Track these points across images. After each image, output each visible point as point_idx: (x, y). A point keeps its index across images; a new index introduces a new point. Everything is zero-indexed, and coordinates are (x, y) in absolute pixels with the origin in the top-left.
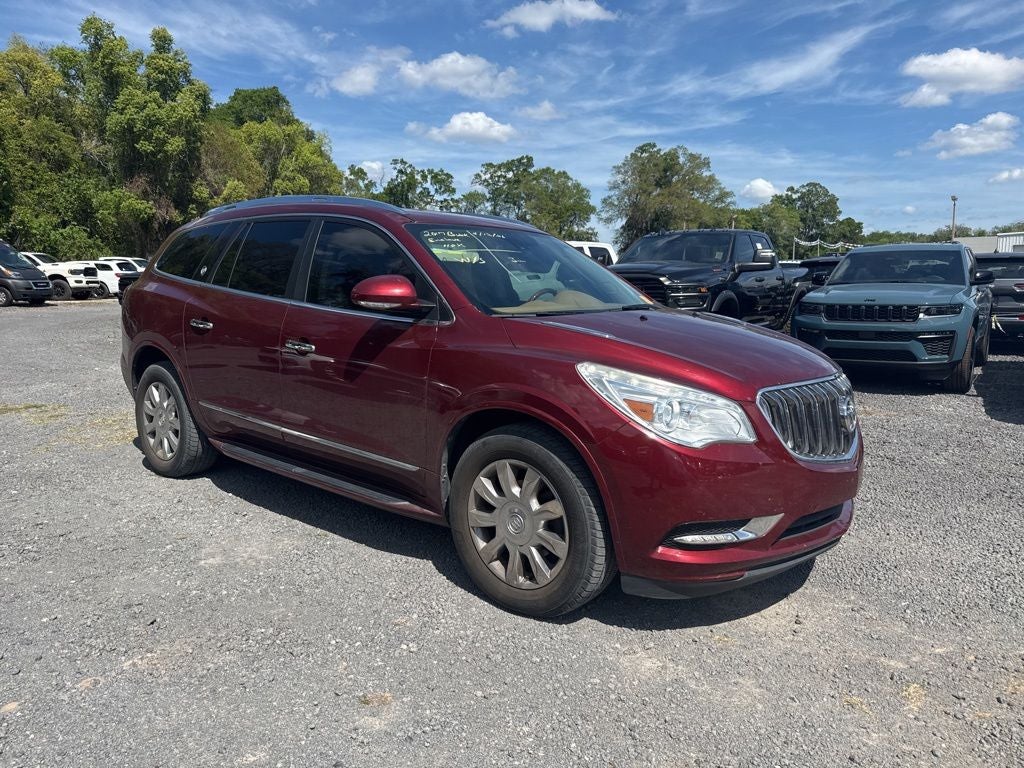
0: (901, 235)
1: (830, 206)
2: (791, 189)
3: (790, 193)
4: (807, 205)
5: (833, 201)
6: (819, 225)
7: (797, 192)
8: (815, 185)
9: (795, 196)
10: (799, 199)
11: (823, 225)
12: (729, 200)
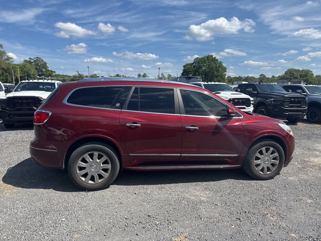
0: (64, 75)
1: (44, 65)
2: (30, 58)
3: (30, 60)
4: (37, 64)
5: (45, 64)
6: (42, 71)
7: (33, 60)
8: (39, 58)
9: (32, 61)
10: (34, 62)
11: (43, 71)
12: (11, 60)
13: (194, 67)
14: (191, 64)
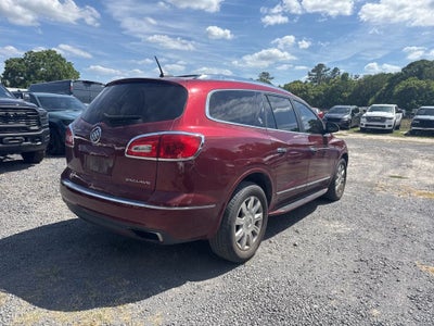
13: (26, 64)
14: (21, 61)
